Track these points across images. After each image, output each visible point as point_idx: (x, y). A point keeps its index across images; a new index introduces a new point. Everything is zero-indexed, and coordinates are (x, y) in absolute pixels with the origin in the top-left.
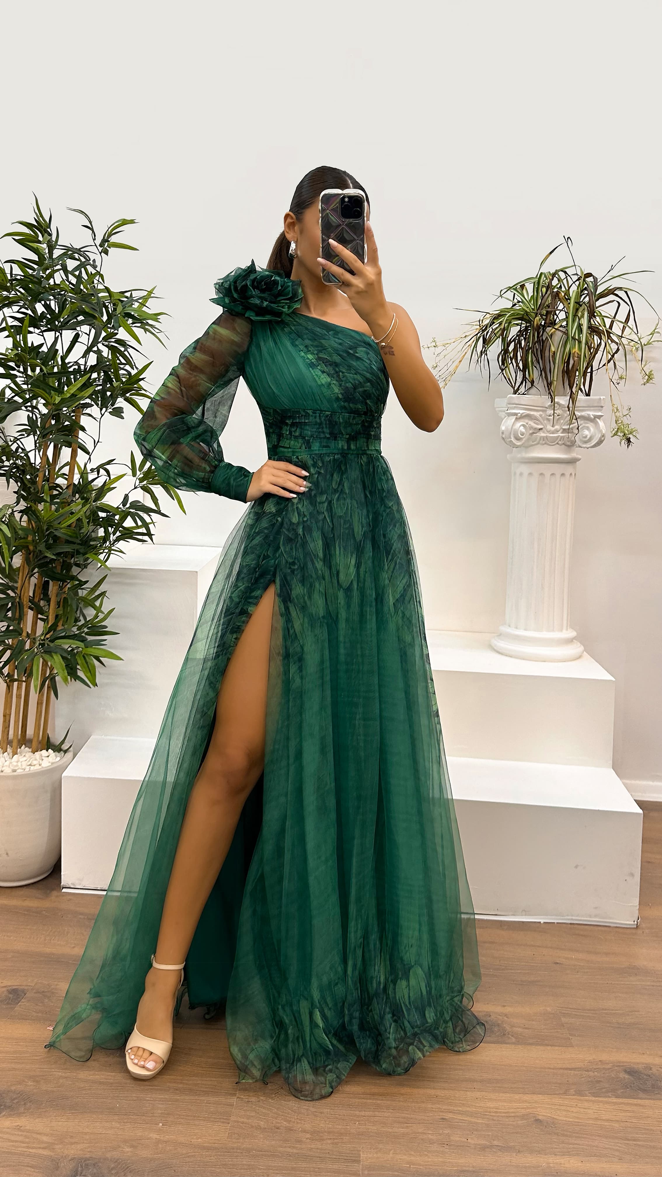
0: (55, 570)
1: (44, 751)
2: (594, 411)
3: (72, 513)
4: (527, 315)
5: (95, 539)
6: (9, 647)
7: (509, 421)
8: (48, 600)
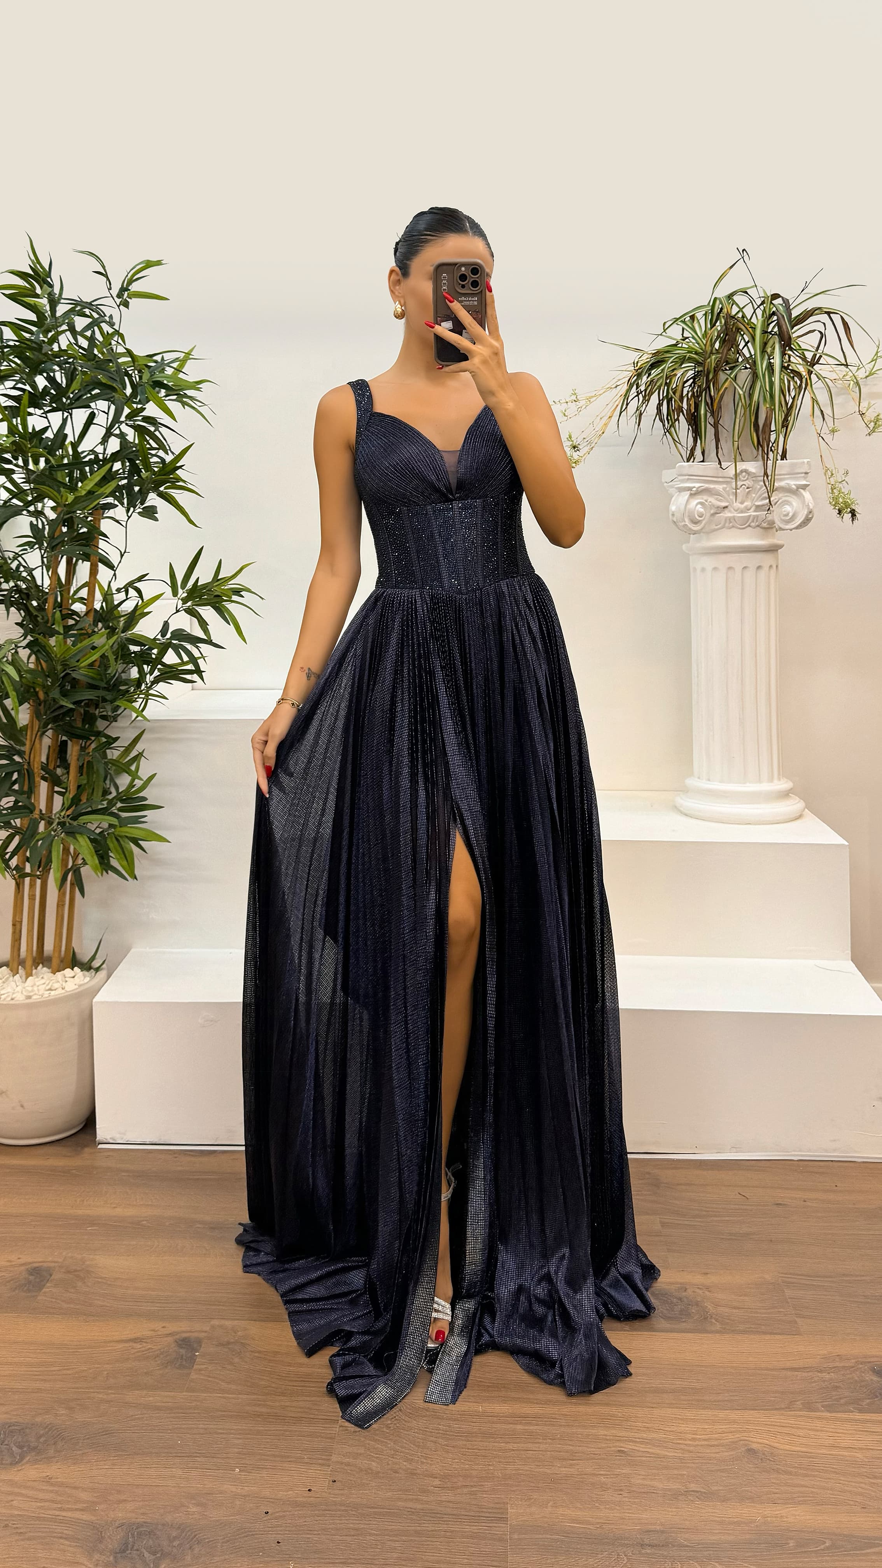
0: (74, 724)
1: (68, 970)
2: (797, 479)
3: (94, 648)
5: (127, 682)
6: (17, 831)
7: (681, 498)
8: (66, 766)
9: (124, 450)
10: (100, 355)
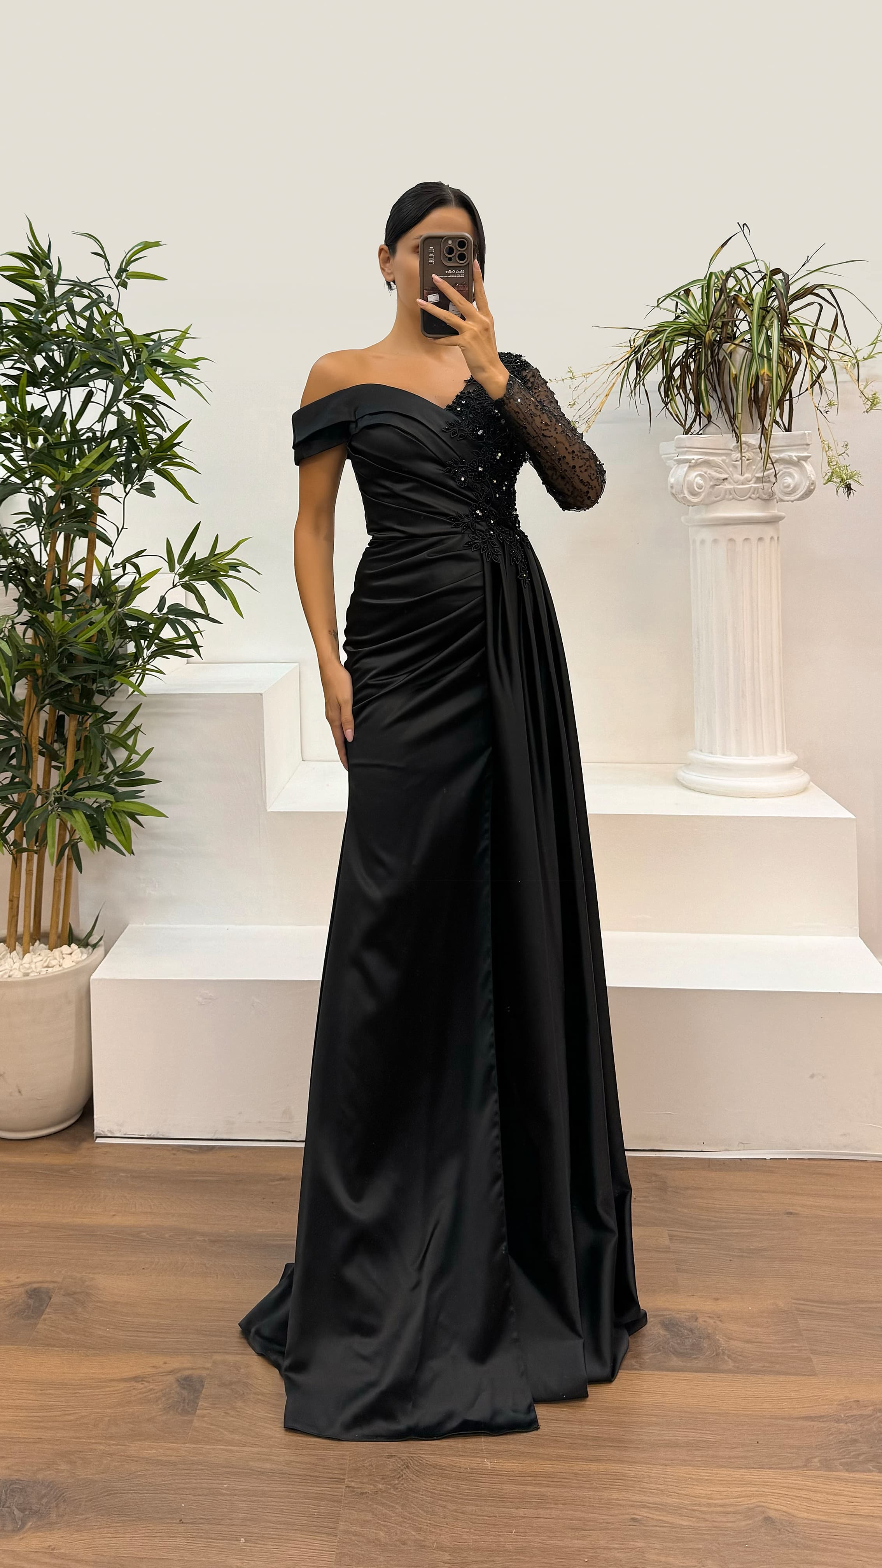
0: (71, 700)
1: (66, 947)
2: (797, 450)
3: (91, 623)
4: (695, 329)
5: (123, 658)
6: (14, 806)
7: (679, 470)
8: (64, 741)
9: (120, 428)
10: (98, 335)
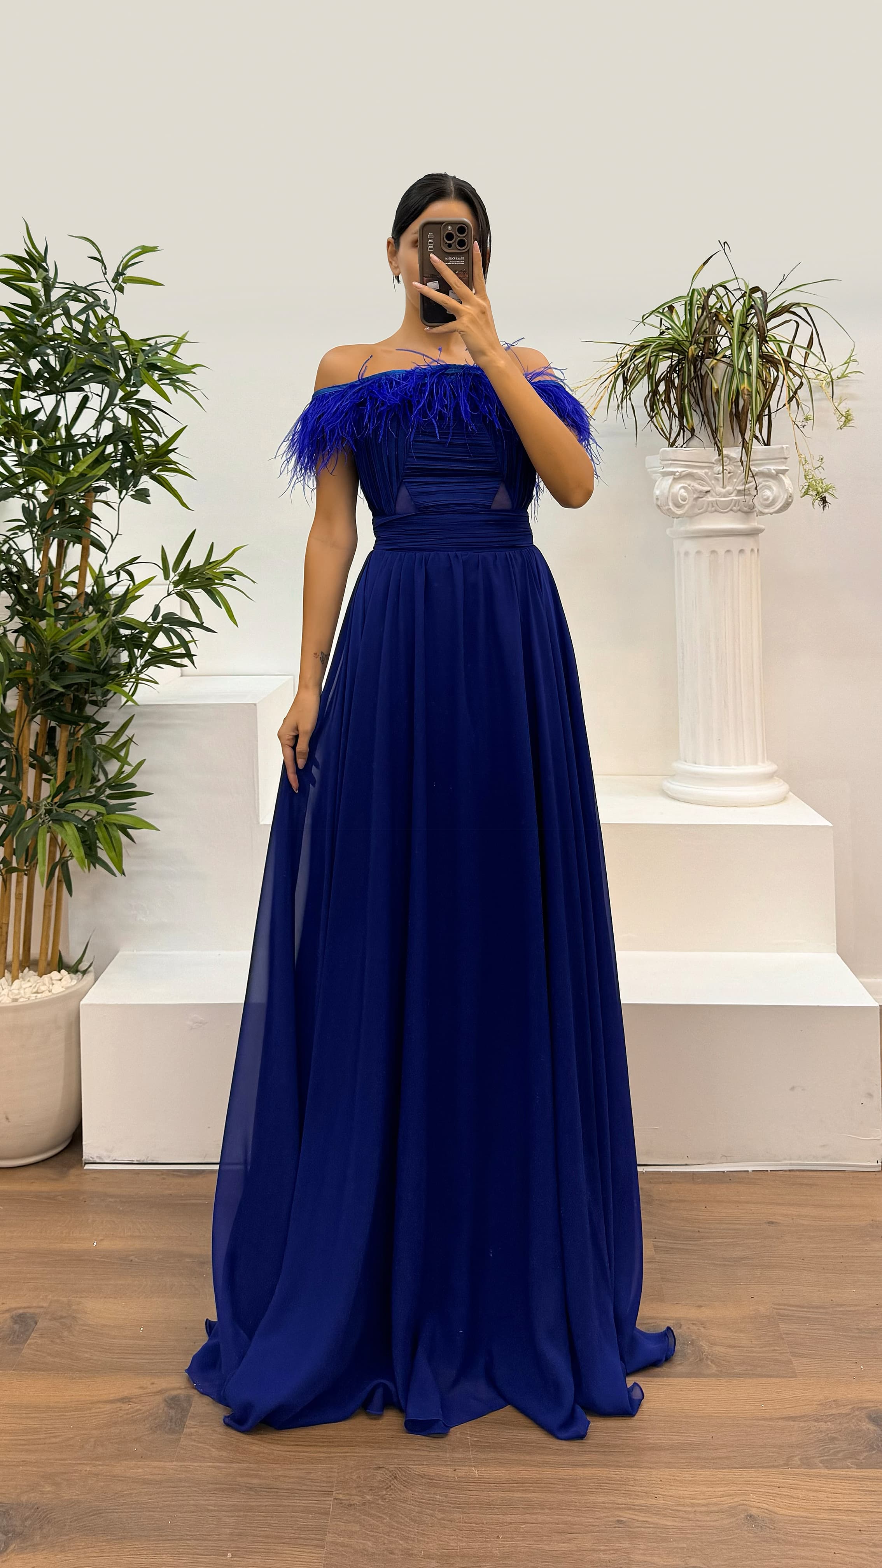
0: (63, 710)
1: (55, 974)
2: (776, 464)
3: (84, 631)
4: (679, 344)
5: (116, 668)
7: (664, 483)
8: (55, 753)
9: (115, 434)
10: (94, 339)
